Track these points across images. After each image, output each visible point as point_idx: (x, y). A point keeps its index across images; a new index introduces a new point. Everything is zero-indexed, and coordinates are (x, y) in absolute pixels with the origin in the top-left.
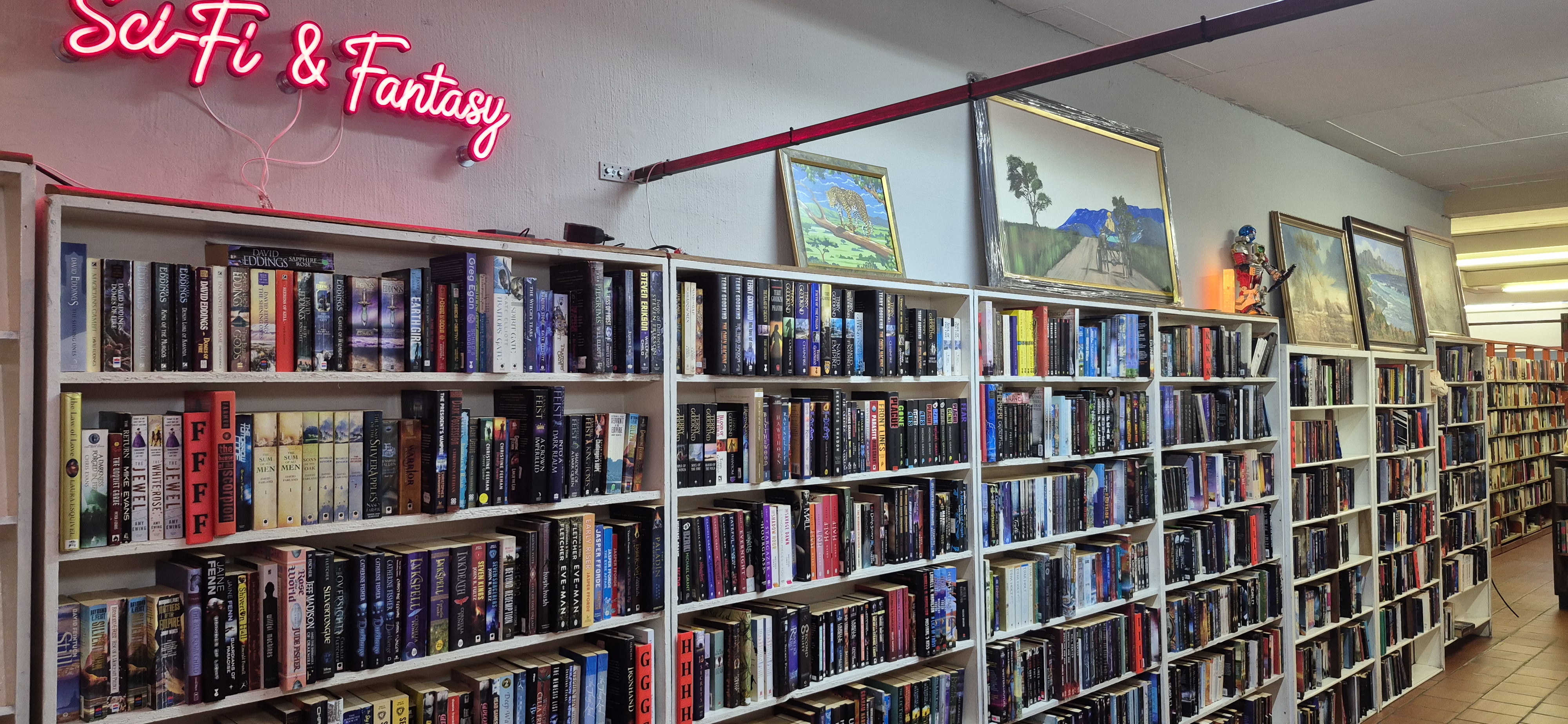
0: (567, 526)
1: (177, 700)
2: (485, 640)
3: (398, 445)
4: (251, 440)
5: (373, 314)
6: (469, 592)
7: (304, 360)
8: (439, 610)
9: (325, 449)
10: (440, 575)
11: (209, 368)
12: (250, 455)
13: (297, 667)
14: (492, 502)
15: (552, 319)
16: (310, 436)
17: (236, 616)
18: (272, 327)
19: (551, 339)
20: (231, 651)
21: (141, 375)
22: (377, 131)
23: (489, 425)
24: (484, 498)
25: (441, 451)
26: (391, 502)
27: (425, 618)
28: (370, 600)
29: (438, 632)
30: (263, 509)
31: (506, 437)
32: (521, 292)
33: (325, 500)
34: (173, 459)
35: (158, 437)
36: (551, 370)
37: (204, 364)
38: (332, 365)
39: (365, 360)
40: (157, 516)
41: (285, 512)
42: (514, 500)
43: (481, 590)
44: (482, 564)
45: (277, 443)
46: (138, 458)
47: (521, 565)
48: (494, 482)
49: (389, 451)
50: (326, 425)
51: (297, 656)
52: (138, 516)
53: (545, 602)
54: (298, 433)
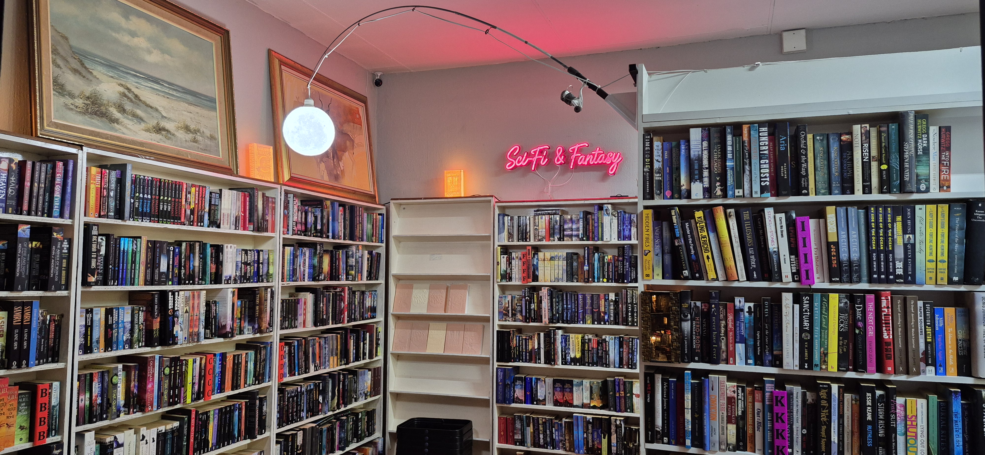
0: (631, 292)
1: (521, 321)
2: (605, 324)
3: (578, 262)
4: (538, 259)
5: (570, 225)
6: (599, 308)
7: (552, 239)
8: (589, 311)
9: (556, 262)
10: (589, 301)
11: (530, 241)
12: (537, 263)
13: (545, 318)
14: (608, 282)
15: (630, 223)
16: (552, 258)
17: (534, 303)
18: (544, 230)
19: (630, 230)
20: (533, 312)
21: (516, 243)
22: (584, 171)
23: (606, 257)
24: (605, 280)
25: (586, 264)
26: (576, 279)
27: (584, 312)
28: (567, 305)
29: (589, 318)
30: (540, 278)
31: (613, 262)
32: (616, 215)
33: (556, 276)
34: (521, 263)
35: (517, 257)
36: (631, 240)
37: (528, 240)
38: (559, 239)
39: (568, 238)
40: (517, 276)
41: (546, 279)
42: (616, 281)
43: (603, 308)
44: (603, 300)
45: (544, 260)
46: (513, 262)
47: (616, 302)
48: (608, 275)
49: (575, 264)
50: (556, 256)
51: (545, 315)
52: (513, 276)
53: (624, 316)
54: (549, 258)
